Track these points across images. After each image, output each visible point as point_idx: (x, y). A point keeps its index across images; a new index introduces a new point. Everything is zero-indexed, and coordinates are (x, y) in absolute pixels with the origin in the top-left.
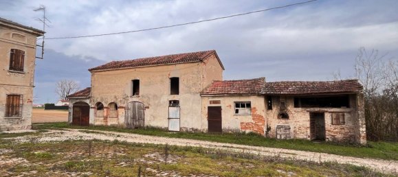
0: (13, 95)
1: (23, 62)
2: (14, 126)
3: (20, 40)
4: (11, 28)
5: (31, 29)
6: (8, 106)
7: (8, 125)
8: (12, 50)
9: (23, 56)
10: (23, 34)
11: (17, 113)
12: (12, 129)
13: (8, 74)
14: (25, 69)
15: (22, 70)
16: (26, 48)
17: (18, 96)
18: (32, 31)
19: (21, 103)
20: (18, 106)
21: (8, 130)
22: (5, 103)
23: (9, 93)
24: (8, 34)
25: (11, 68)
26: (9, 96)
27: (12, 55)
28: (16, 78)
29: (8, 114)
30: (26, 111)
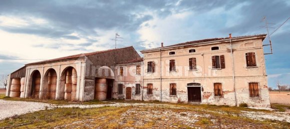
0: (253, 83)
1: (255, 60)
2: (256, 104)
3: (251, 46)
4: (243, 41)
5: (255, 36)
6: (251, 90)
7: (253, 103)
8: (246, 54)
9: (254, 56)
10: (251, 41)
11: (258, 95)
12: (256, 106)
13: (247, 69)
14: (258, 64)
15: (256, 65)
16: (255, 50)
17: (257, 83)
18: (256, 38)
19: (259, 88)
20: (258, 90)
21: (253, 107)
22: (248, 88)
23: (250, 82)
24: (242, 45)
25: (248, 65)
26: (250, 84)
27: (247, 57)
28: (252, 71)
29: (251, 96)
30: (264, 94)
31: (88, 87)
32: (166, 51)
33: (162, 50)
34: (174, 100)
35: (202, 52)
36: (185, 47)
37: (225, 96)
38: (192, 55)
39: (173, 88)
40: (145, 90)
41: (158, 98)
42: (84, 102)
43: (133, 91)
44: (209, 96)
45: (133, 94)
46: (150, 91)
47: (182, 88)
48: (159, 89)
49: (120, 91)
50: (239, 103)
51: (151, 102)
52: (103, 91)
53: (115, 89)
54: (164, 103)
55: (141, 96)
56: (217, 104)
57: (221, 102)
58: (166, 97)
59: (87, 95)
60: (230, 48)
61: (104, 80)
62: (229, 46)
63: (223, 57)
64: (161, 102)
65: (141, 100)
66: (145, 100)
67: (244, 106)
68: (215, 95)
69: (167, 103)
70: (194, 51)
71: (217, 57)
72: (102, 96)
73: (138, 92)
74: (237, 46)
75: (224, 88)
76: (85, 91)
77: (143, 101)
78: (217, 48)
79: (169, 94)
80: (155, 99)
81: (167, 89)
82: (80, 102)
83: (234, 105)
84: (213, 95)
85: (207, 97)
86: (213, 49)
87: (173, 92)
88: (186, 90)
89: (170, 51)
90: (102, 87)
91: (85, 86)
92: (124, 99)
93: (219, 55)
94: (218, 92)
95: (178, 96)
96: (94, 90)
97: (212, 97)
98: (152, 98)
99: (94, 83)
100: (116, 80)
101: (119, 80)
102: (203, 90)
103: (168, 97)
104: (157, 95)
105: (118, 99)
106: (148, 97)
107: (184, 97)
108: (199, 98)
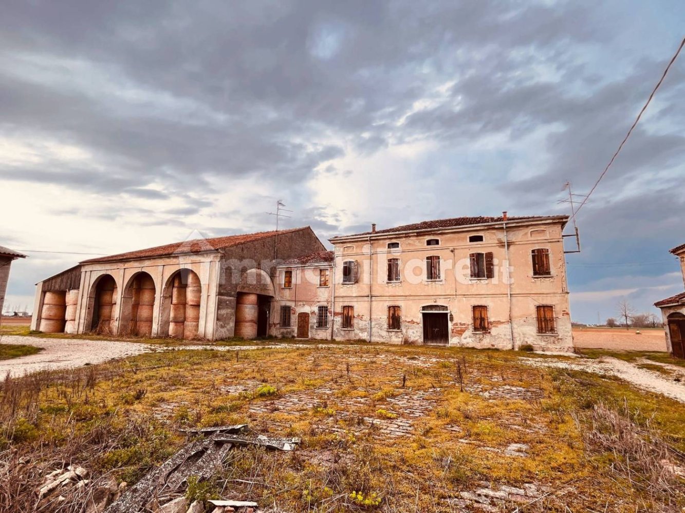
0: (544, 307)
1: (548, 264)
2: (550, 346)
3: (540, 237)
4: (527, 226)
5: (548, 218)
6: (539, 320)
7: (543, 344)
8: (533, 251)
9: (547, 256)
10: (542, 228)
11: (552, 330)
12: (548, 349)
13: (533, 280)
14: (553, 271)
15: (549, 273)
16: (549, 244)
17: (550, 307)
18: (551, 221)
19: (554, 316)
20: (552, 320)
21: (543, 351)
22: (535, 315)
23: (537, 304)
24: (526, 234)
25: (535, 273)
26: (538, 308)
27: (534, 257)
28: (543, 284)
29: (541, 330)
30: (563, 327)
31: (223, 312)
32: (381, 242)
33: (373, 237)
34: (396, 339)
35: (451, 245)
36: (419, 235)
37: (494, 331)
38: (433, 251)
39: (394, 315)
40: (339, 320)
41: (364, 336)
42: (216, 340)
43: (313, 320)
44: (464, 331)
45: (312, 327)
46: (348, 322)
47: (412, 314)
48: (366, 317)
49: (286, 322)
50: (518, 343)
51: (349, 342)
52: (252, 321)
53: (275, 317)
54: (377, 343)
55: (330, 331)
56: (478, 346)
57: (486, 342)
58: (381, 334)
59: (222, 327)
60: (505, 239)
61: (252, 298)
62: (503, 236)
63: (490, 256)
64: (370, 343)
65: (329, 338)
66: (338, 339)
67: (528, 349)
68: (476, 329)
69: (383, 344)
70: (437, 242)
71: (479, 256)
72: (249, 330)
73: (322, 323)
74: (518, 236)
75: (492, 316)
76: (218, 319)
77: (333, 341)
78: (480, 239)
79: (386, 326)
80: (357, 338)
81: (382, 317)
82: (208, 340)
83: (509, 347)
84: (471, 328)
85: (460, 333)
86: (473, 239)
87: (395, 322)
88: (419, 318)
89: (388, 242)
90: (249, 311)
91: (218, 309)
92: (293, 337)
93: (484, 251)
94: (481, 324)
95: (404, 331)
96: (233, 318)
97: (469, 332)
98: (352, 336)
99: (234, 304)
100: (277, 298)
101: (283, 298)
102: (452, 320)
103: (384, 333)
104: (362, 330)
105: (280, 336)
106: (343, 333)
107: (416, 333)
108: (444, 336)
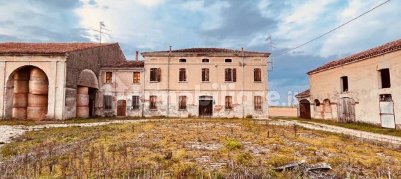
1: (260, 76)
2: (259, 115)
3: (258, 63)
4: (253, 56)
5: (263, 53)
6: (255, 103)
7: (256, 114)
8: (255, 69)
9: (260, 72)
10: (259, 58)
11: (260, 108)
12: (258, 117)
13: (254, 84)
14: (262, 79)
16: (261, 66)
18: (263, 55)
20: (260, 103)
21: (256, 117)
24: (252, 60)
25: (255, 80)
27: (255, 72)
28: (258, 86)
29: (256, 108)
30: (265, 107)
31: (69, 99)
32: (175, 58)
33: (171, 54)
34: (184, 115)
35: (216, 63)
36: (199, 55)
37: (235, 109)
38: (205, 65)
39: (182, 101)
40: (147, 104)
41: (164, 113)
42: (65, 120)
43: (129, 104)
44: (220, 109)
45: (128, 109)
46: (153, 106)
48: (165, 103)
49: (108, 107)
50: (246, 115)
51: (155, 117)
52: (86, 106)
53: (100, 103)
54: (172, 118)
55: (141, 111)
56: (228, 117)
57: (231, 115)
58: (175, 112)
59: (69, 110)
60: (242, 62)
61: (86, 90)
62: (241, 60)
63: (235, 70)
64: (168, 118)
65: (141, 116)
66: (146, 116)
67: (250, 117)
68: (226, 108)
69: (176, 118)
70: (208, 61)
71: (230, 70)
72: (84, 112)
73: (135, 107)
74: (248, 61)
76: (66, 105)
77: (143, 117)
78: (230, 61)
79: (178, 107)
80: (160, 115)
82: (59, 120)
83: (242, 117)
84: (224, 108)
85: (219, 110)
86: (227, 61)
87: (183, 106)
89: (180, 58)
90: (84, 99)
91: (66, 97)
92: (114, 116)
93: (232, 68)
94: (229, 107)
95: (188, 110)
96: (75, 104)
97: (223, 110)
98: (156, 114)
99: (75, 93)
100: (101, 89)
103: (176, 112)
104: (162, 110)
105: (104, 116)
106: (150, 112)
107: (195, 111)
108: (210, 112)
